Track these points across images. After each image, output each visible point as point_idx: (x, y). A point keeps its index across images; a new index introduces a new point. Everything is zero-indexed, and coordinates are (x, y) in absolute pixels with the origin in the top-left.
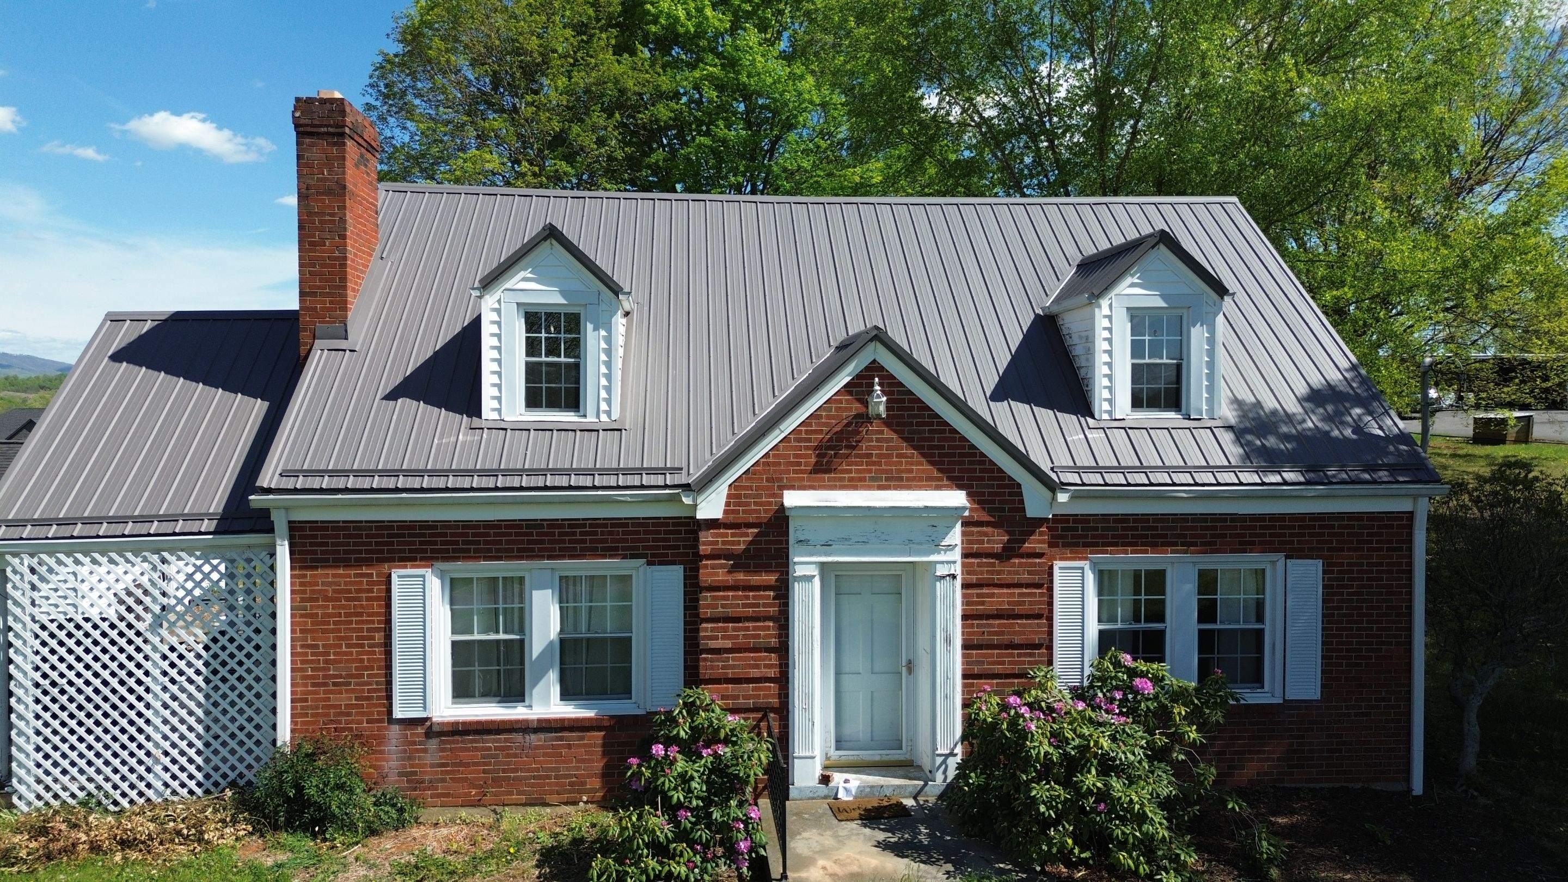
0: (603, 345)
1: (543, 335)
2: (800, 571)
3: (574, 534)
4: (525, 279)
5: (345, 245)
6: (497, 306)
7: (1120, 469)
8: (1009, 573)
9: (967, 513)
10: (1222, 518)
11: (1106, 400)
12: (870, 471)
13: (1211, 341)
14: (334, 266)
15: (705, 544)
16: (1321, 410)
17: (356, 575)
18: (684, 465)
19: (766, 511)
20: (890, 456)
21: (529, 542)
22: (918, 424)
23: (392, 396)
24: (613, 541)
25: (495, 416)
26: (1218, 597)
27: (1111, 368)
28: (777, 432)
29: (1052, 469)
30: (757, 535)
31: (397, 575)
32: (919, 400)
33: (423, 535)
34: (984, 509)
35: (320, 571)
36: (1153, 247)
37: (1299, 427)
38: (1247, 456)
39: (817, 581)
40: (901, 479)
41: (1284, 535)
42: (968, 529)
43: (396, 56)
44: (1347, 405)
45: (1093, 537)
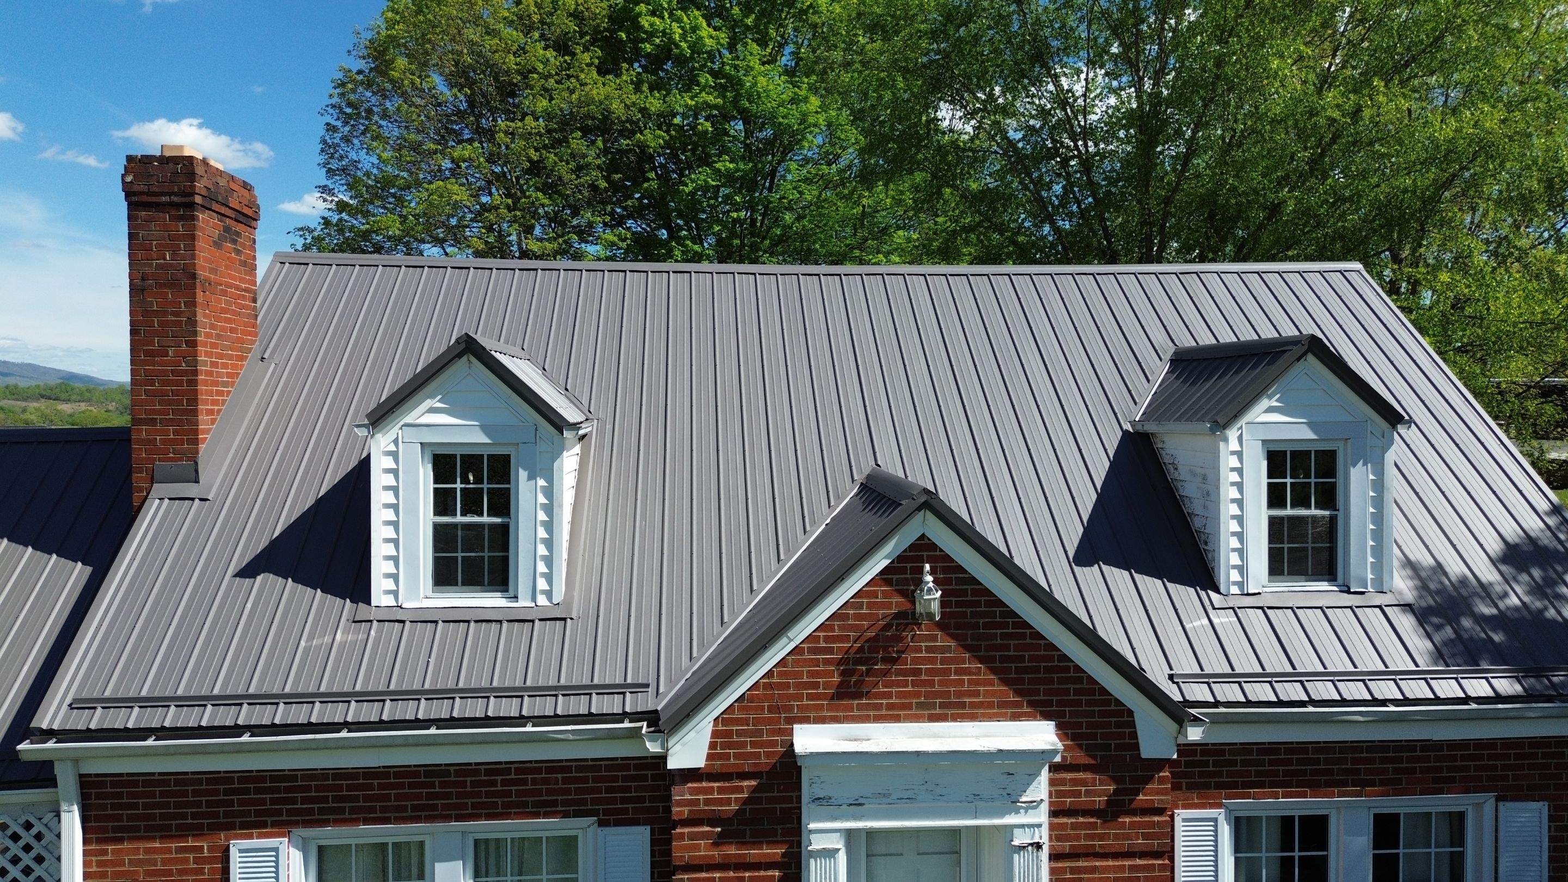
0: (542, 499)
1: (459, 486)
2: (817, 843)
3: (494, 783)
4: (432, 410)
5: (195, 355)
6: (392, 448)
7: (1264, 676)
8: (1117, 837)
9: (1058, 759)
10: (1409, 746)
11: (1234, 567)
12: (918, 694)
13: (1379, 485)
14: (180, 383)
15: (681, 803)
16: (1524, 577)
17: (180, 850)
18: (652, 681)
19: (768, 755)
20: (947, 672)
21: (430, 796)
22: (986, 626)
23: (249, 571)
24: (549, 792)
25: (389, 601)
26: (1401, 851)
27: (1241, 524)
28: (784, 640)
29: (1171, 677)
30: (755, 789)
31: (236, 847)
32: (988, 592)
33: (277, 790)
34: (1080, 746)
35: (126, 845)
36: (1299, 359)
37: (1501, 605)
38: (1439, 655)
39: (842, 857)
40: (962, 705)
41: (1495, 768)
42: (1058, 776)
43: (360, 72)
44: (1559, 568)
45: (1230, 774)
